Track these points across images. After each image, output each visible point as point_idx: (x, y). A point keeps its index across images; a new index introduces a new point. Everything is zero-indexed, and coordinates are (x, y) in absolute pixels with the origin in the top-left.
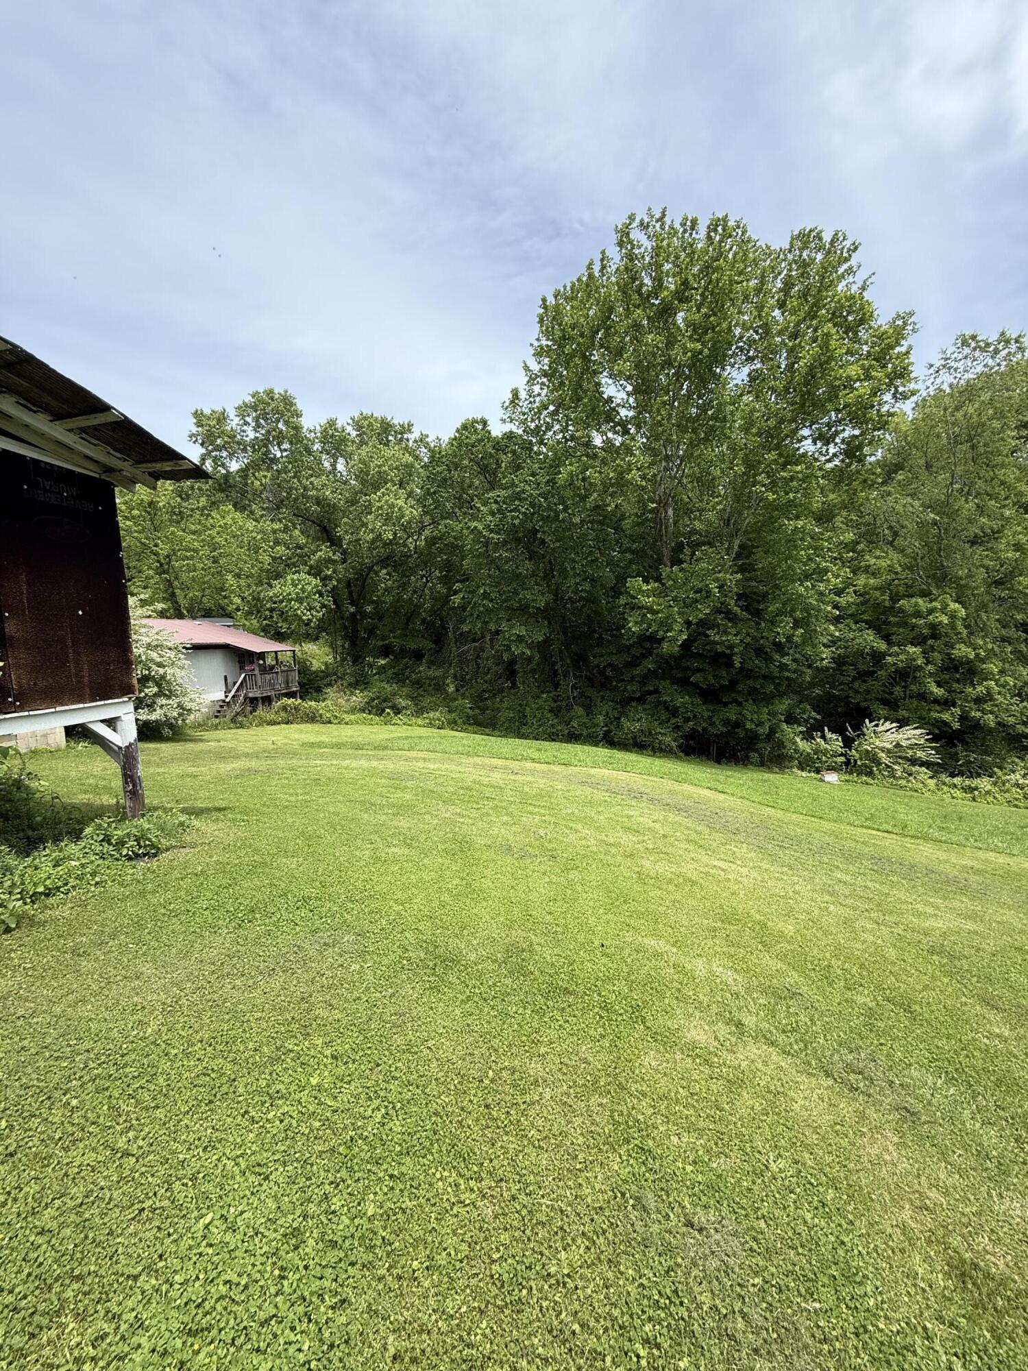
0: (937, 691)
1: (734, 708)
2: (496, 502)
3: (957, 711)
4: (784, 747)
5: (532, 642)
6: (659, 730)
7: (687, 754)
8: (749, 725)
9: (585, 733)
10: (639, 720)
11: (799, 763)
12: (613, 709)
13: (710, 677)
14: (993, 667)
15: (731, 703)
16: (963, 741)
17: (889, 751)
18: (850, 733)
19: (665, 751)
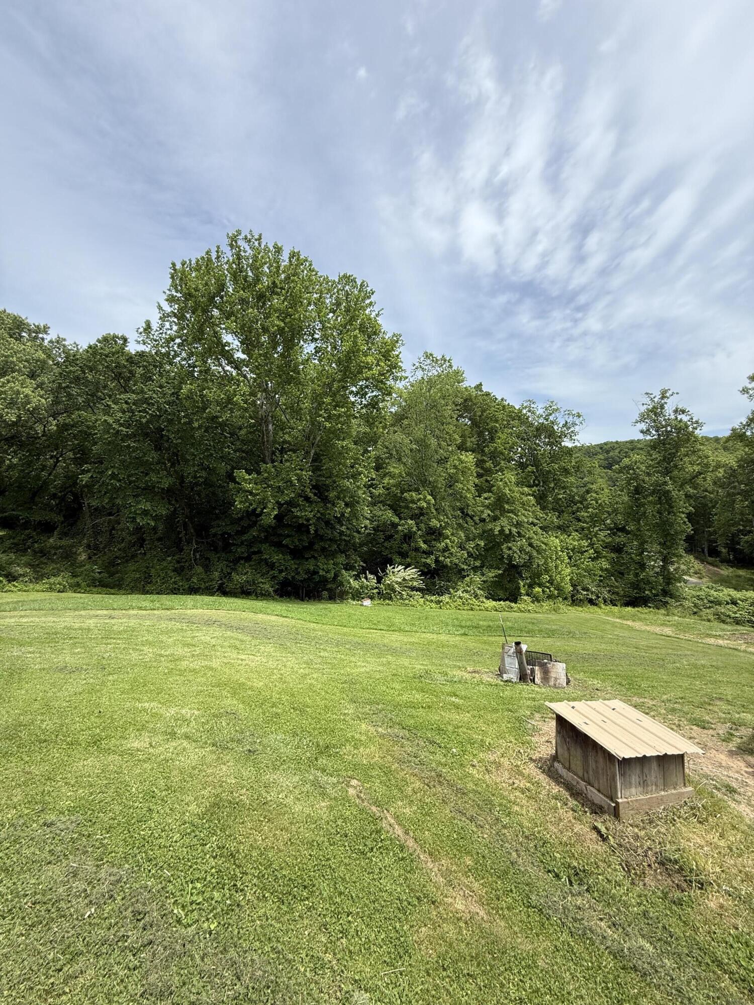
0: (424, 546)
1: (312, 561)
2: (126, 403)
3: (433, 557)
4: (343, 586)
5: (156, 515)
6: (260, 580)
7: (281, 596)
8: (321, 573)
9: (203, 586)
10: (245, 574)
11: (353, 595)
12: (227, 566)
13: (296, 541)
14: (448, 532)
15: (310, 558)
16: (438, 575)
17: (400, 583)
18: (381, 574)
19: (265, 595)
